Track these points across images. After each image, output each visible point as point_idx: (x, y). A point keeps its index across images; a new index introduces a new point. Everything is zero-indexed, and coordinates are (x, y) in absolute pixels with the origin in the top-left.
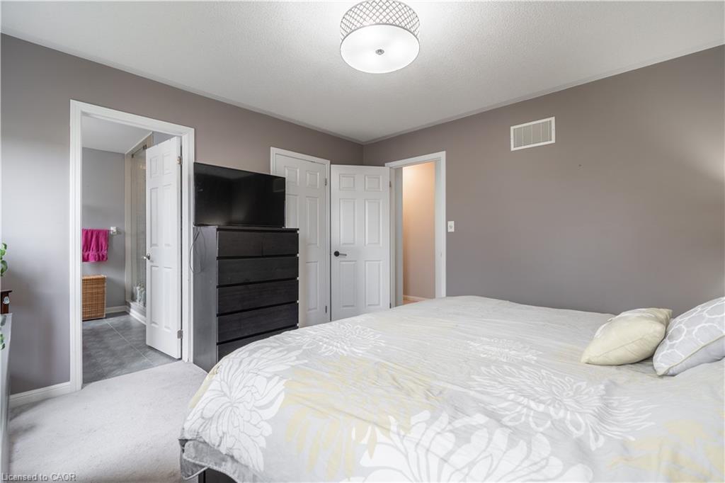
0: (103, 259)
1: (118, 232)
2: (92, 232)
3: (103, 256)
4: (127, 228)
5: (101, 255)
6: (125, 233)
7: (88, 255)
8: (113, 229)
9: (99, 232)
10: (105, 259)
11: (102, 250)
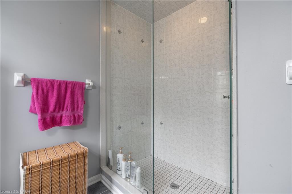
0: (79, 122)
1: (94, 87)
2: (66, 83)
3: (79, 117)
4: (101, 82)
5: (76, 115)
6: (100, 88)
7: (61, 117)
8: (88, 81)
9: (74, 84)
10: (81, 121)
11: (78, 108)
